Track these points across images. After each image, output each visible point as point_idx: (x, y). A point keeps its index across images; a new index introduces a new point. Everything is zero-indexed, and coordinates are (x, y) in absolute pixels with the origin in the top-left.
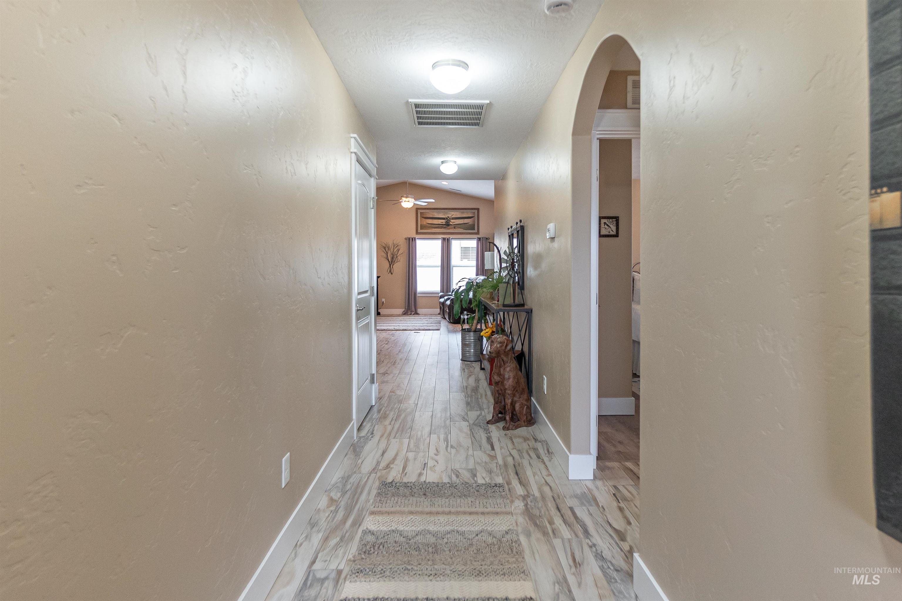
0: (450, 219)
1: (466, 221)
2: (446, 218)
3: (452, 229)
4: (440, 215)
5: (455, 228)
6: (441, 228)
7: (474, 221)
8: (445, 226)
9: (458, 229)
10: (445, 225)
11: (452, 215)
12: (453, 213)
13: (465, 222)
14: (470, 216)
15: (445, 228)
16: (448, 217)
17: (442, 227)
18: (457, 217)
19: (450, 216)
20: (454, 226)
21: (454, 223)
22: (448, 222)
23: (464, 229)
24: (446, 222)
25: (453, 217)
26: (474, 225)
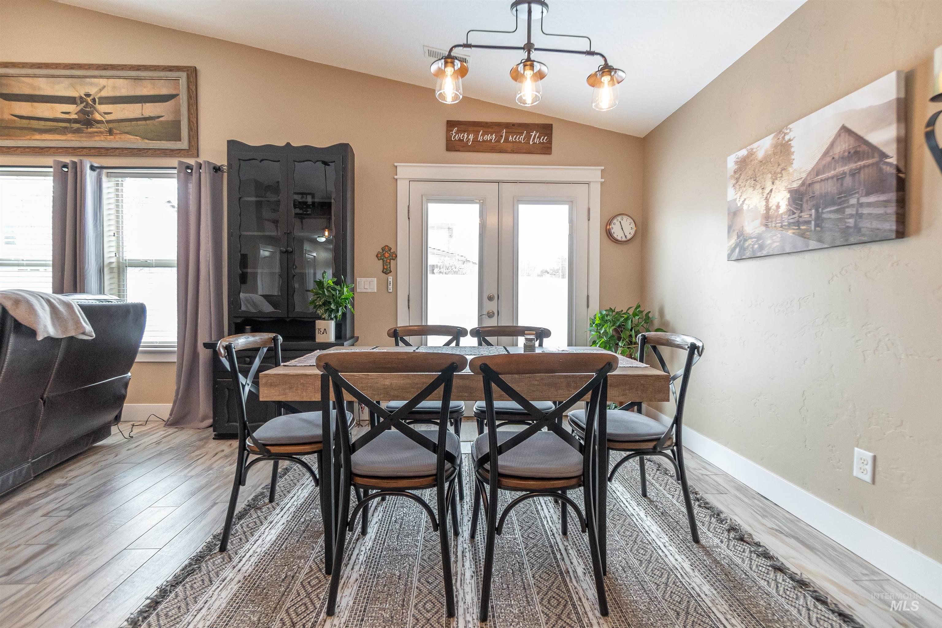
0: (94, 100)
1: (150, 109)
2: (81, 98)
3: (102, 138)
4: (57, 87)
5: (110, 132)
6: (64, 131)
7: (178, 112)
8: (76, 126)
9: (123, 136)
10: (76, 121)
11: (101, 90)
12: (103, 82)
13: (146, 115)
14: (164, 91)
15: (77, 131)
16: (88, 95)
17: (66, 128)
18: (117, 94)
19: (93, 91)
20: (111, 125)
21: (109, 117)
22: (88, 113)
23: (144, 138)
24: (82, 111)
25: (104, 94)
26: (177, 124)
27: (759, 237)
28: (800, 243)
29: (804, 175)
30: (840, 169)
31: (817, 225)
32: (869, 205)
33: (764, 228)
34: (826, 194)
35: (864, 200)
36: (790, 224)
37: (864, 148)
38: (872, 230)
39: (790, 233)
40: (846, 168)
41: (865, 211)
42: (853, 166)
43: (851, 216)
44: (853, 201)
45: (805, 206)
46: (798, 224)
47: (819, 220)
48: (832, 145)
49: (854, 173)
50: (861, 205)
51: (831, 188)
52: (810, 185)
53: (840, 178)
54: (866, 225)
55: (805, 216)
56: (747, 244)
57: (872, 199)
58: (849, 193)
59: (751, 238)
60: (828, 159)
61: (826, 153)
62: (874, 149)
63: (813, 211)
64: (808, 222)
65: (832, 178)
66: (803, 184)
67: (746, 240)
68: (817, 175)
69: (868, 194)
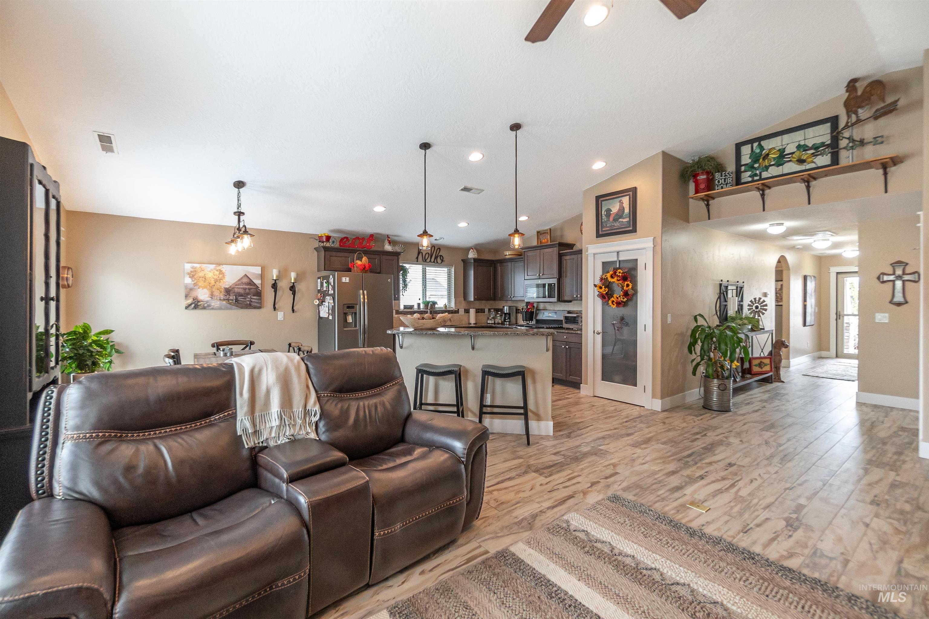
27: (207, 302)
28: (229, 306)
29: (231, 284)
30: (245, 286)
31: (236, 302)
32: (254, 299)
33: (210, 299)
34: (239, 293)
35: (252, 297)
36: (224, 299)
37: (252, 283)
38: (255, 306)
39: (224, 302)
40: (247, 287)
41: (253, 300)
42: (249, 287)
43: (248, 301)
44: (249, 297)
45: (231, 294)
46: (228, 300)
47: (237, 300)
48: (242, 278)
49: (249, 289)
50: (252, 298)
51: (241, 291)
52: (233, 288)
53: (245, 289)
54: (253, 304)
55: (231, 298)
56: (199, 304)
57: (255, 297)
58: (248, 294)
59: (203, 301)
60: (240, 282)
61: (239, 280)
62: (255, 285)
63: (234, 297)
64: (233, 300)
65: (242, 288)
66: (230, 287)
67: (199, 302)
68: (236, 285)
69: (254, 296)
